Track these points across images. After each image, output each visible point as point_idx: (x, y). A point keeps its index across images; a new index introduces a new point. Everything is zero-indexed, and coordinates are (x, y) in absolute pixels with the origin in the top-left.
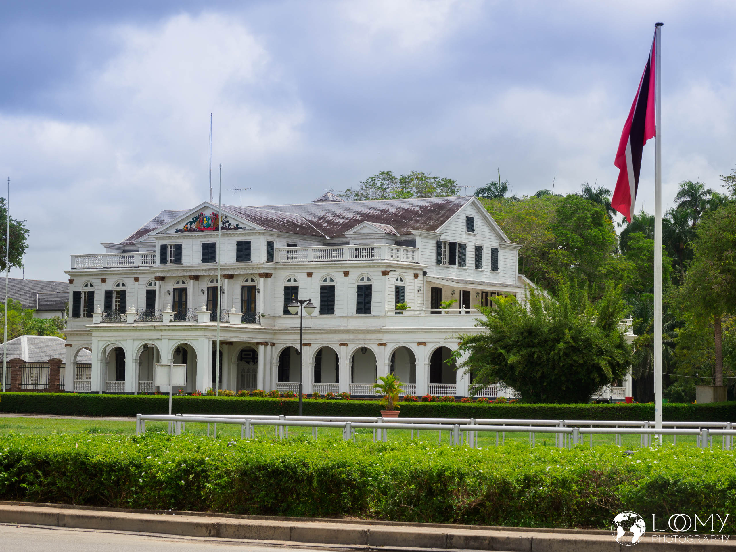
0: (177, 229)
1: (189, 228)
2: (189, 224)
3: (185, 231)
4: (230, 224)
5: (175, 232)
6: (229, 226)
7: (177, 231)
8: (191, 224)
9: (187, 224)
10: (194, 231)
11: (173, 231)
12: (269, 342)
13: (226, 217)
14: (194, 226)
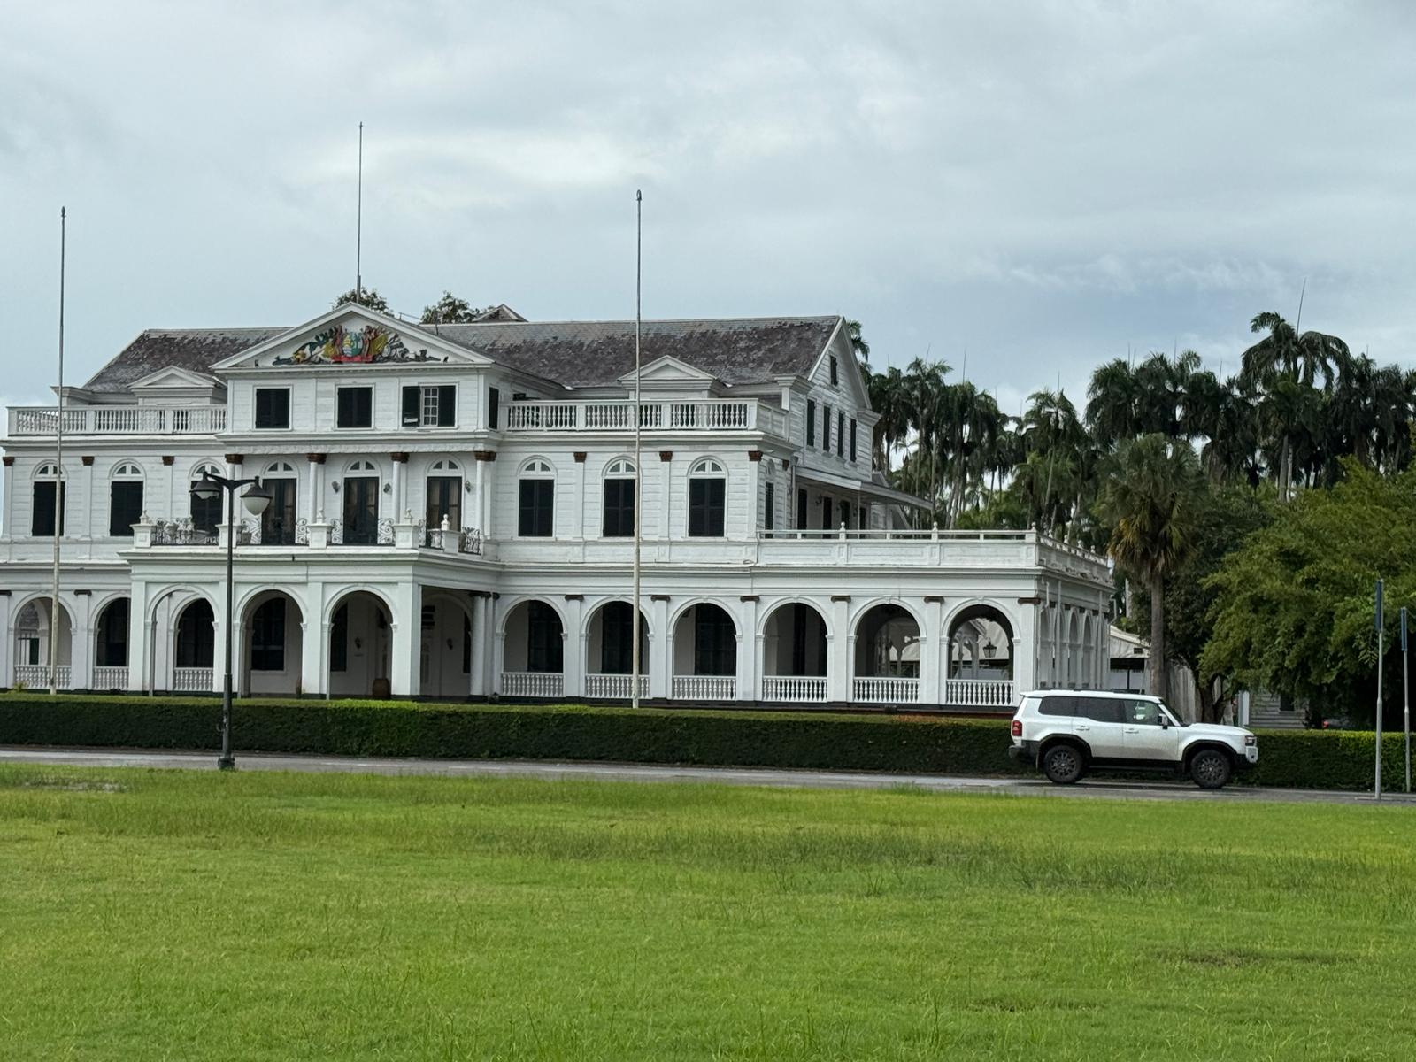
0: (278, 358)
1: (308, 355)
2: (308, 347)
3: (298, 361)
4: (406, 351)
5: (274, 363)
6: (403, 355)
7: (278, 361)
8: (312, 349)
9: (303, 348)
10: (321, 361)
11: (268, 363)
12: (491, 589)
13: (396, 336)
14: (320, 352)
